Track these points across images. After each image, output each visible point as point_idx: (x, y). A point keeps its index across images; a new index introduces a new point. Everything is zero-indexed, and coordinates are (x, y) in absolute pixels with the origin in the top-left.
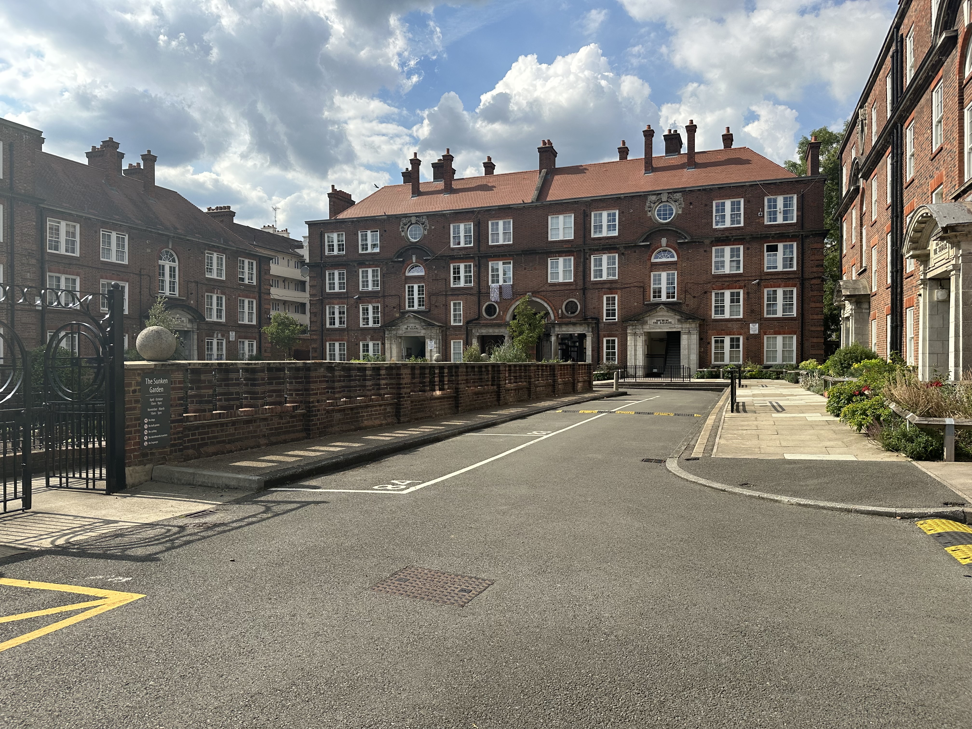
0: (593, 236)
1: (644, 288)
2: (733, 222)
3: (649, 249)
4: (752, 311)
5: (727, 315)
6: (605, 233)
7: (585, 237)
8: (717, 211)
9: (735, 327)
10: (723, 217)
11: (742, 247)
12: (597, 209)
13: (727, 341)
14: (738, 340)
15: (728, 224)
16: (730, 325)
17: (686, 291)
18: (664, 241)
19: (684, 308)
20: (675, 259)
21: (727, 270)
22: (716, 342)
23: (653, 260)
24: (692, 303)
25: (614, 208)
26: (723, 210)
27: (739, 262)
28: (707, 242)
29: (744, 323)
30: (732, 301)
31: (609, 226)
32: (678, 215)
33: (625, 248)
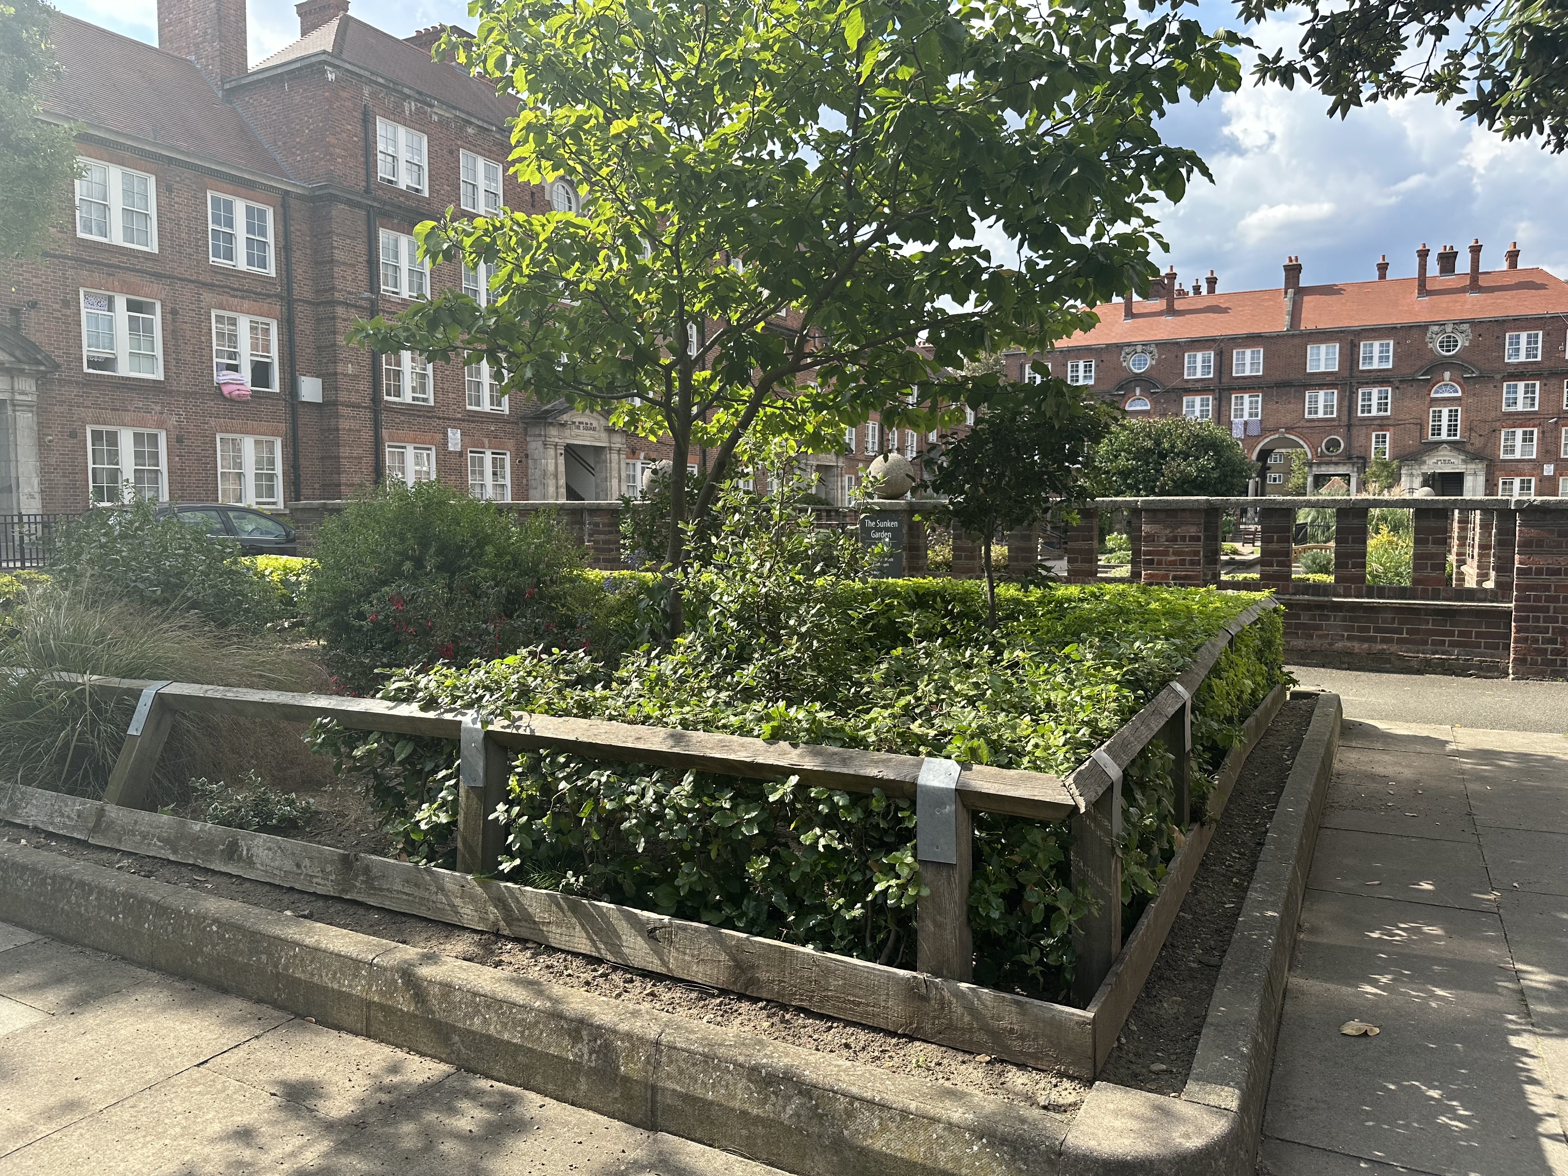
0: (1361, 368)
1: (1421, 426)
2: (1528, 356)
3: (1429, 384)
4: (1547, 452)
5: (1517, 455)
6: (1376, 365)
7: (1351, 369)
8: (1511, 344)
9: (1527, 467)
10: (1518, 350)
11: (1538, 383)
12: (1368, 339)
13: (1517, 482)
14: (1530, 481)
15: (1522, 358)
16: (1520, 465)
17: (1471, 429)
18: (1447, 375)
19: (1469, 447)
20: (1460, 394)
21: (1520, 408)
22: (1504, 483)
23: (1433, 395)
24: (1478, 442)
25: (1388, 337)
26: (1518, 343)
27: (1533, 399)
28: (1498, 377)
29: (1537, 465)
30: (1524, 440)
31: (1381, 358)
32: (1464, 348)
33: (1401, 381)
